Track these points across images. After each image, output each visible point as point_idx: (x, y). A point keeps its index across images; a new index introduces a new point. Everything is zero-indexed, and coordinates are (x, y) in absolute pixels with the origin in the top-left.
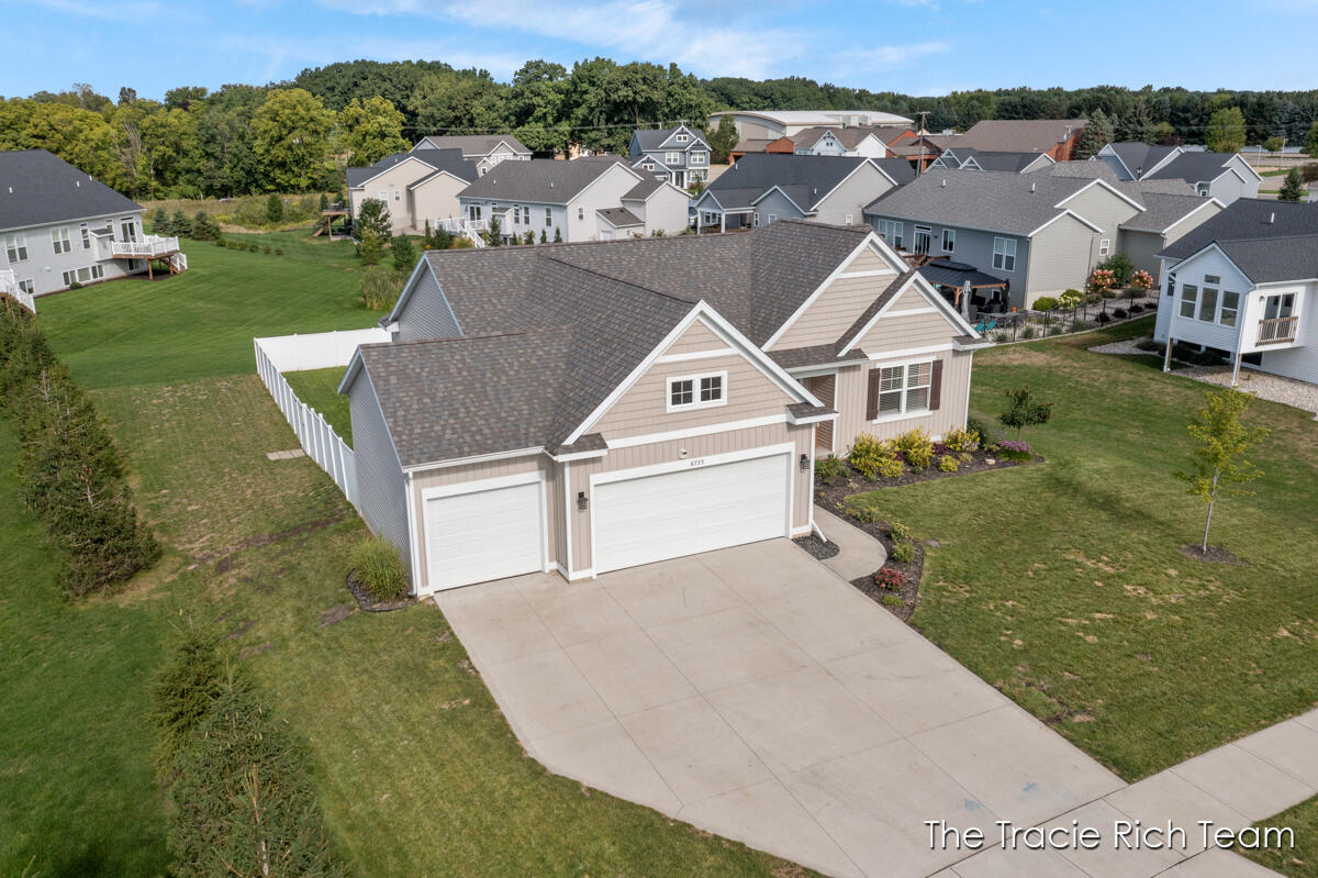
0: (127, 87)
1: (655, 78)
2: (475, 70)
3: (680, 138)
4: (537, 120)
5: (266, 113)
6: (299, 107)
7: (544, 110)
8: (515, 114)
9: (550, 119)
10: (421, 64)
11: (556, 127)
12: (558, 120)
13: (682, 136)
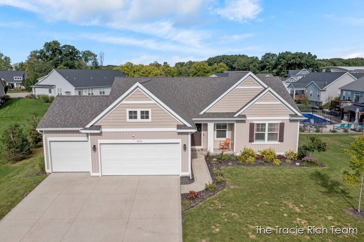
0: (165, 62)
1: (303, 57)
2: (254, 57)
3: (303, 72)
4: (267, 69)
5: (193, 67)
6: (201, 66)
7: (269, 66)
8: (261, 67)
9: (270, 69)
10: (239, 55)
11: (272, 71)
12: (273, 69)
13: (304, 72)
